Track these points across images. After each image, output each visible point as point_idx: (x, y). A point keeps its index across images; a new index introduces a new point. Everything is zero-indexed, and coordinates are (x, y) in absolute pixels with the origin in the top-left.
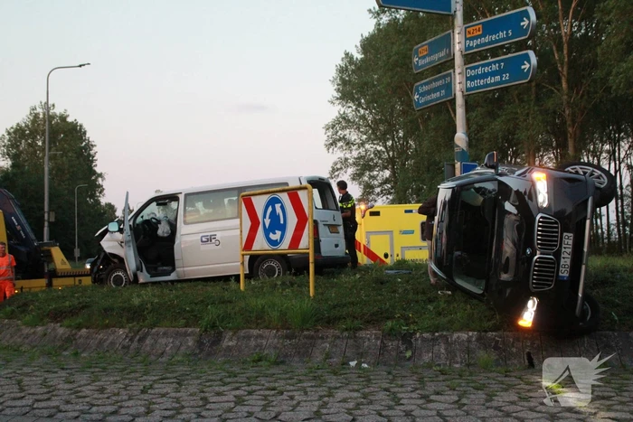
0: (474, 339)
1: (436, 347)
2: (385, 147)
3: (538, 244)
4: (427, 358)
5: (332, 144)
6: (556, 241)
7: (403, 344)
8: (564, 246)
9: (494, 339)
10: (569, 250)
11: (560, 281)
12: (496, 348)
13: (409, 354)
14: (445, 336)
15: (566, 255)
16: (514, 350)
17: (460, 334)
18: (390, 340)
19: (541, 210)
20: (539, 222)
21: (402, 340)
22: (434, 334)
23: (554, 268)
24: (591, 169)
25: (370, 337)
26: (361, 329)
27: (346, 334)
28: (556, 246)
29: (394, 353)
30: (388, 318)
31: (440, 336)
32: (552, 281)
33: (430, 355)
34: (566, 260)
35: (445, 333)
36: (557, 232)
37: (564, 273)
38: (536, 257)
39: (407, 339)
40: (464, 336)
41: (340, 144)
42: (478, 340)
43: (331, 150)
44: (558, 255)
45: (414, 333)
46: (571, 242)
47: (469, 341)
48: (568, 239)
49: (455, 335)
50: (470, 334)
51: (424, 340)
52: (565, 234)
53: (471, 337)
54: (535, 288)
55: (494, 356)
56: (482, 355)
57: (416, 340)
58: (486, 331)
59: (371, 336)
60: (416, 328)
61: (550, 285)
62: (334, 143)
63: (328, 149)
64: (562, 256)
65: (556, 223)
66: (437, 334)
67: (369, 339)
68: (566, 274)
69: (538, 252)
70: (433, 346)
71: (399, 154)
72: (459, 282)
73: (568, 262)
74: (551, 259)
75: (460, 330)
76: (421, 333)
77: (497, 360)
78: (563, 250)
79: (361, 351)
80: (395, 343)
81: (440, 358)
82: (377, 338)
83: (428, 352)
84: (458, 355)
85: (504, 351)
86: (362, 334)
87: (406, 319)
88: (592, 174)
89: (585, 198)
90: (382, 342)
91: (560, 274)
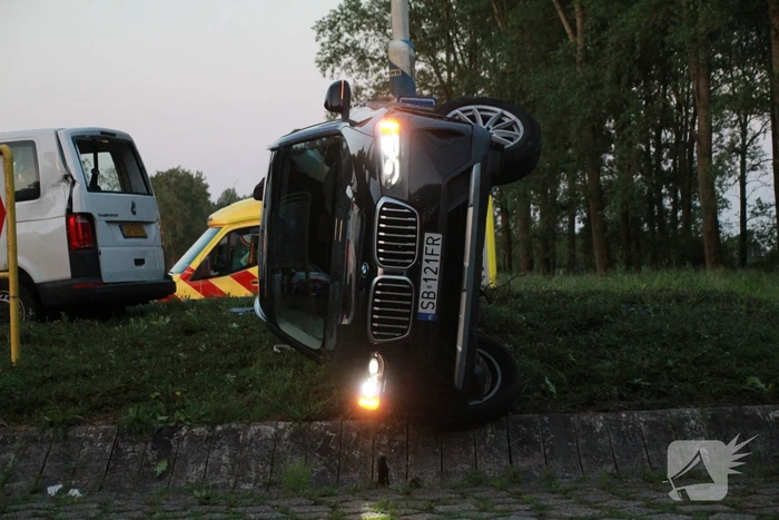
0: (286, 436)
1: (215, 453)
2: (435, 64)
3: (380, 255)
4: (194, 473)
5: (330, 61)
6: (413, 249)
7: (153, 449)
8: (425, 257)
9: (323, 434)
10: (436, 265)
11: (420, 323)
12: (325, 451)
13: (161, 467)
14: (234, 431)
15: (430, 275)
16: (357, 454)
17: (262, 427)
18: (132, 443)
19: (386, 190)
20: (382, 213)
21: (153, 441)
22: (213, 428)
23: (409, 299)
24: (499, 110)
25: (94, 437)
26: (78, 423)
27: (50, 432)
28: (412, 257)
29: (134, 468)
30: (135, 400)
31: (225, 432)
32: (407, 323)
33: (202, 467)
34: (430, 284)
35: (234, 426)
36: (414, 232)
37: (428, 308)
38: (376, 279)
39: (162, 440)
40: (269, 430)
41: (345, 60)
42: (293, 437)
43: (328, 71)
44: (415, 273)
45: (177, 428)
46: (438, 250)
47: (277, 438)
48: (434, 245)
49: (253, 429)
50: (281, 425)
51: (194, 439)
52: (427, 235)
53: (283, 431)
54: (375, 336)
55: (318, 466)
56: (296, 465)
57: (181, 439)
58: (310, 419)
59: (97, 436)
60: (182, 418)
61: (404, 332)
62: (334, 58)
63: (324, 70)
64: (423, 276)
65: (413, 214)
66: (219, 428)
67: (91, 442)
68: (431, 311)
69: (380, 270)
70: (210, 450)
71: (461, 75)
72: (287, 328)
73: (434, 286)
74: (404, 282)
75: (263, 419)
76: (191, 427)
77: (323, 473)
78: (425, 265)
79: (73, 464)
80: (139, 448)
81: (218, 472)
82: (106, 440)
83: (197, 462)
84: (252, 466)
85: (339, 456)
86: (80, 432)
87: (170, 400)
88: (499, 121)
89: (464, 168)
90: (115, 446)
91: (420, 310)
